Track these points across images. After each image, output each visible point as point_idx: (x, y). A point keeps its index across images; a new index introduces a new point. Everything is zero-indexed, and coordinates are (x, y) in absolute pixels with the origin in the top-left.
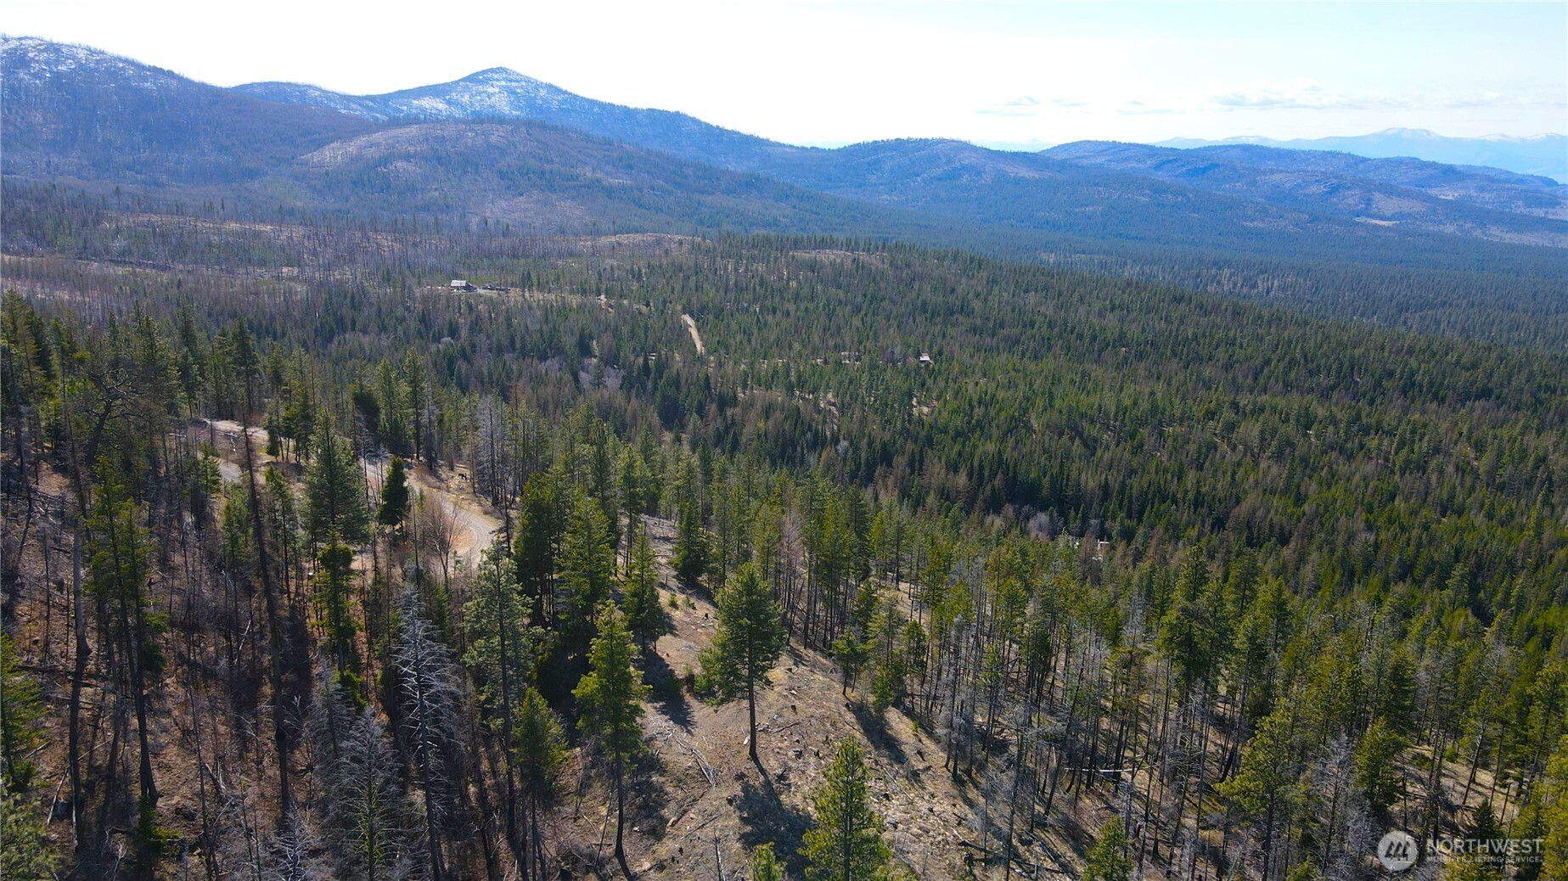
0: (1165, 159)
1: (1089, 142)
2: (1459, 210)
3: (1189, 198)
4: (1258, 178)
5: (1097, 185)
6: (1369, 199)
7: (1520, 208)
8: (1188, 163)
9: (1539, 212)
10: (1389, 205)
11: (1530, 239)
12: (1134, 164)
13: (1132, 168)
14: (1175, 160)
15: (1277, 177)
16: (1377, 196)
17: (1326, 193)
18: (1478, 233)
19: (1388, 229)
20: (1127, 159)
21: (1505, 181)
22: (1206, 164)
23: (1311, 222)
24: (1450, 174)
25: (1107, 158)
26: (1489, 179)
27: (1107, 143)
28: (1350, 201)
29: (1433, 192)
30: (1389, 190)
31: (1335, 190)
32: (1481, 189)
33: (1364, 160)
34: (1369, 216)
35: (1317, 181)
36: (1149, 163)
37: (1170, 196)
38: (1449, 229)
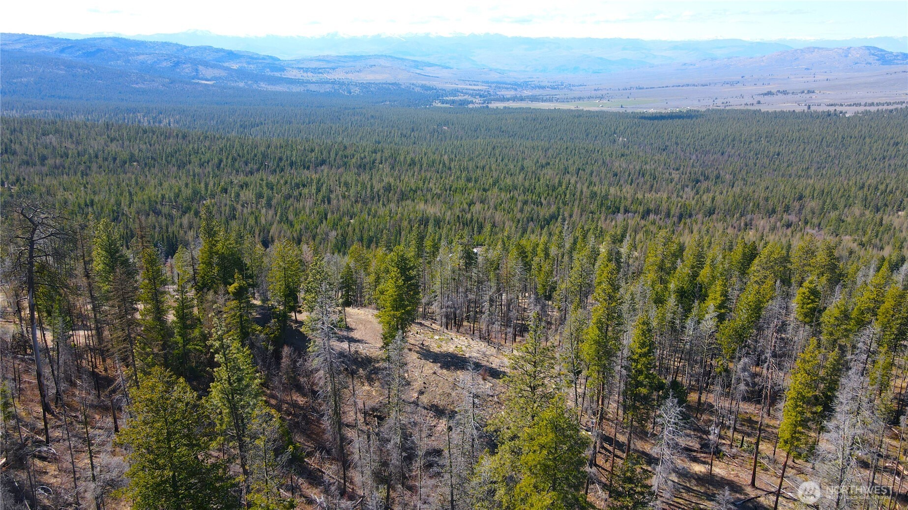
0: (65, 45)
1: (5, 34)
2: (242, 74)
3: (92, 72)
4: (130, 58)
5: (24, 63)
6: (197, 70)
7: (268, 72)
8: (83, 49)
9: (278, 74)
10: (209, 73)
11: (279, 88)
12: (44, 49)
13: (43, 52)
14: (71, 47)
15: (141, 57)
16: (200, 68)
17: (172, 66)
18: (255, 86)
19: (213, 85)
20: (37, 46)
21: (256, 59)
22: (94, 49)
23: (171, 83)
24: (231, 55)
25: (23, 45)
26: (252, 58)
27: (18, 35)
28: (187, 70)
29: (226, 64)
30: (206, 64)
31: (177, 64)
32: (249, 63)
33: (186, 47)
34: (199, 79)
35: (165, 59)
36: (54, 49)
37: (79, 70)
38: (242, 85)
